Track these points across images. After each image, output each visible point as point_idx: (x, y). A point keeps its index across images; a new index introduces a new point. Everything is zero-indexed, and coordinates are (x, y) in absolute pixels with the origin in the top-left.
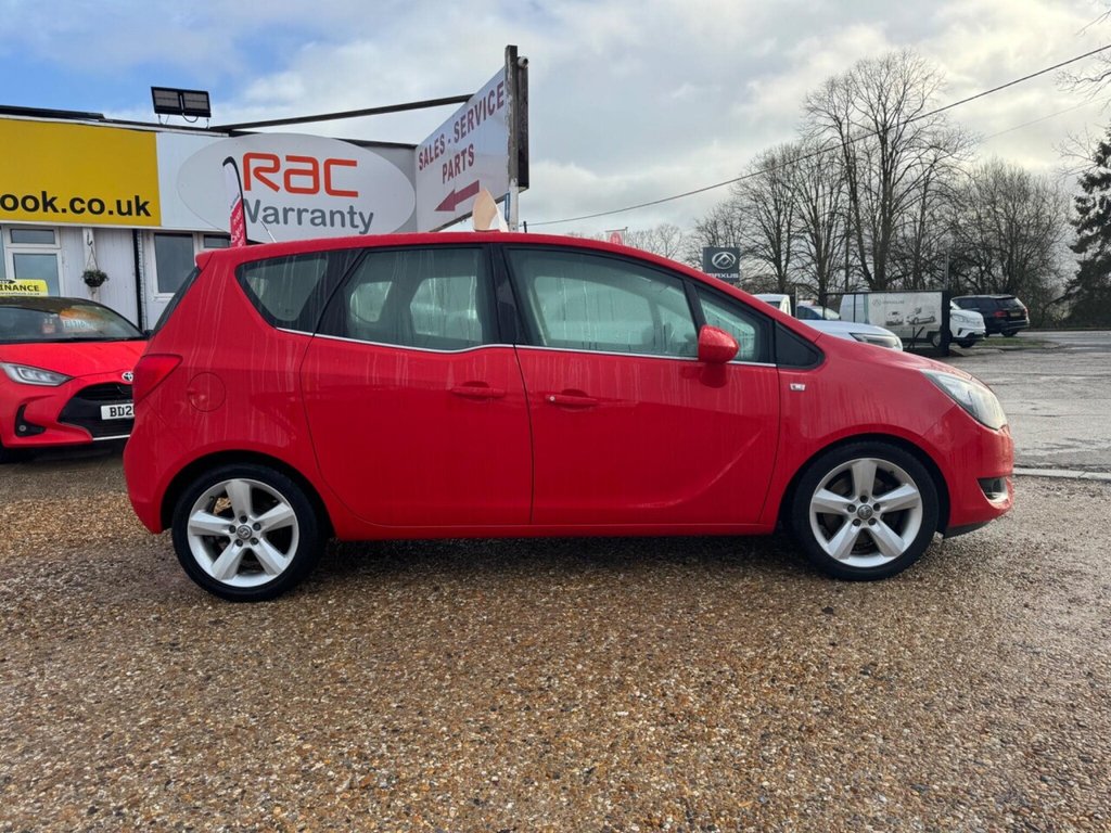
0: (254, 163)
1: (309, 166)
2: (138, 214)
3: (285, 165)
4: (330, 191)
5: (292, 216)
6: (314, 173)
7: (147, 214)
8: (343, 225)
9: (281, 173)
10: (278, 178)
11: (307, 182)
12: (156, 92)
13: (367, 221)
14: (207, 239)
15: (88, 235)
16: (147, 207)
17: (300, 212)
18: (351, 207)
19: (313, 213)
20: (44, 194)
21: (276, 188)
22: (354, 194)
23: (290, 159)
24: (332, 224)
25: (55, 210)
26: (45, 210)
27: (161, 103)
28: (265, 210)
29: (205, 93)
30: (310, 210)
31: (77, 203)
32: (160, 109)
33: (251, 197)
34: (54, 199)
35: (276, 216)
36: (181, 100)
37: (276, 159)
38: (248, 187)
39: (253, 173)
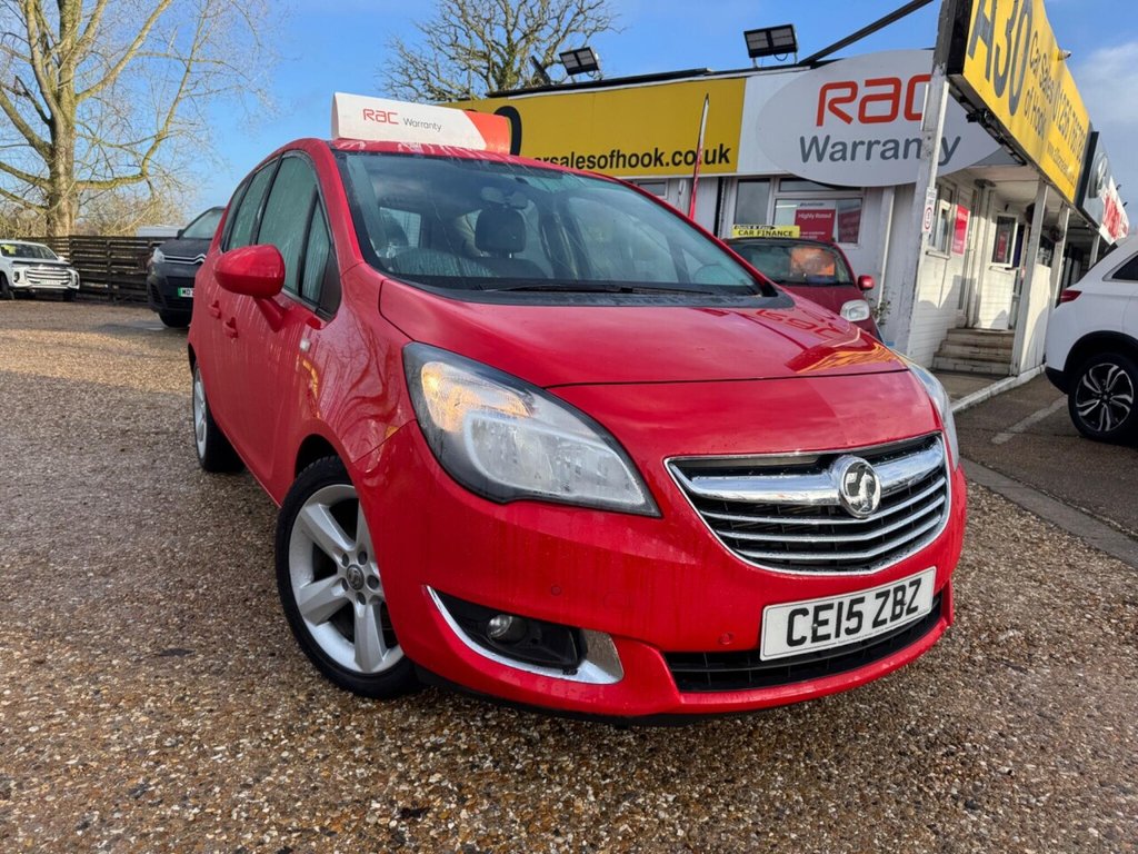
0: (831, 95)
1: (889, 89)
2: (720, 162)
3: (863, 92)
5: (862, 150)
6: (895, 97)
7: (727, 161)
10: (851, 109)
11: (884, 108)
12: (749, 36)
13: (950, 147)
14: (783, 183)
15: (683, 186)
16: (728, 154)
17: (871, 144)
19: (884, 145)
20: (656, 150)
21: (848, 119)
23: (869, 83)
24: (905, 156)
25: (662, 164)
26: (655, 165)
27: (753, 47)
28: (833, 147)
29: (790, 27)
30: (882, 142)
31: (677, 156)
32: (754, 54)
33: (821, 133)
34: (662, 154)
35: (844, 152)
36: (770, 39)
37: (853, 86)
38: (820, 122)
39: (827, 106)
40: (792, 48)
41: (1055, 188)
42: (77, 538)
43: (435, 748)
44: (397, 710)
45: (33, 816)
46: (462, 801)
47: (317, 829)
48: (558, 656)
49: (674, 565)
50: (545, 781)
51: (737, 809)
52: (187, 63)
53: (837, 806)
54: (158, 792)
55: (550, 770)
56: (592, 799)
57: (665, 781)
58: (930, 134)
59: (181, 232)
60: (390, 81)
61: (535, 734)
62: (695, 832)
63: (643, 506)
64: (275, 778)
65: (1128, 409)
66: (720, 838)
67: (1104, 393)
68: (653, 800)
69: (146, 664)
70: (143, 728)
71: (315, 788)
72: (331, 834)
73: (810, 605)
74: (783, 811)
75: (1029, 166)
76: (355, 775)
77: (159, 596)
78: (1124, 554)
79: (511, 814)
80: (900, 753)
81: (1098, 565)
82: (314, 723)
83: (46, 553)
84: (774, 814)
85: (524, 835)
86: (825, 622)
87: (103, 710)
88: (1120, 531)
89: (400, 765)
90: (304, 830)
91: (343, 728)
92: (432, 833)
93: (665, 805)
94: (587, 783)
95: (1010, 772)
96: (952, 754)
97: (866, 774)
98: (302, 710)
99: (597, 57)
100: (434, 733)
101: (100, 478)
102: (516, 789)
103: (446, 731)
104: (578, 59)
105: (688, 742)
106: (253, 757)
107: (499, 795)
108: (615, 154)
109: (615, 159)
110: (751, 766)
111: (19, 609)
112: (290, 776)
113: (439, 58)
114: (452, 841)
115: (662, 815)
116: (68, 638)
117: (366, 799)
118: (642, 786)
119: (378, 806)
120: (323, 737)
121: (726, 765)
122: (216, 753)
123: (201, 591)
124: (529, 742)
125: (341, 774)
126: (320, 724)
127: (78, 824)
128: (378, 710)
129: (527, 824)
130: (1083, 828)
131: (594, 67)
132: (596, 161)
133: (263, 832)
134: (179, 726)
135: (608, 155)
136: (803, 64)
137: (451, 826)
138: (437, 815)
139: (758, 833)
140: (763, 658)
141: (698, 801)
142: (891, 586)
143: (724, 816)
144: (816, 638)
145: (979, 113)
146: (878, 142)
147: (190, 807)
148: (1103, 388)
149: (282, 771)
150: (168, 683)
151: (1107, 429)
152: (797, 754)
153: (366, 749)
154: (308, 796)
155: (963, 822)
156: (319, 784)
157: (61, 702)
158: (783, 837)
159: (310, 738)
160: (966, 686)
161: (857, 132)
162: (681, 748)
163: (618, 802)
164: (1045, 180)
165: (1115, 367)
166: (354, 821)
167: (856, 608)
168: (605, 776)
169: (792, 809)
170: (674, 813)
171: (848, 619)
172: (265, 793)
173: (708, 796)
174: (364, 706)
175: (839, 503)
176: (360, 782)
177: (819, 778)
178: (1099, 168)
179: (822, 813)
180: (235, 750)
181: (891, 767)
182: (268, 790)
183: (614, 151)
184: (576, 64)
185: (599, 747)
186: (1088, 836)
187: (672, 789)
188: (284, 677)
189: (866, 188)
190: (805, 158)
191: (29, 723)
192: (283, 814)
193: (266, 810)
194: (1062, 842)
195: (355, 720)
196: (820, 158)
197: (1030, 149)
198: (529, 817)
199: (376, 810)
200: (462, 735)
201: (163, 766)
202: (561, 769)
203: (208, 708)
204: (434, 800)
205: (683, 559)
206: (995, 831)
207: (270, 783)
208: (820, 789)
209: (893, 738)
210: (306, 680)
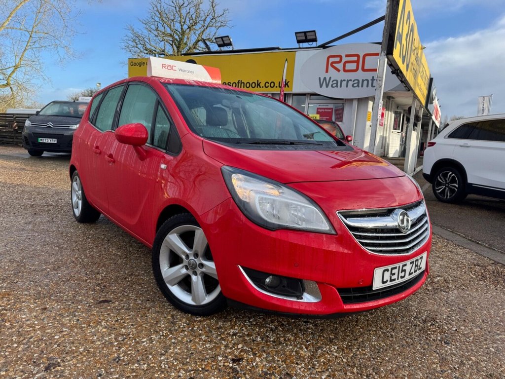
0: (331, 60)
1: (355, 59)
2: (285, 87)
3: (345, 59)
4: (364, 70)
5: (344, 83)
6: (357, 62)
7: (288, 87)
8: (367, 86)
9: (342, 64)
10: (340, 66)
11: (353, 66)
12: (297, 34)
14: (312, 96)
16: (288, 84)
17: (348, 81)
18: (373, 77)
19: (353, 81)
20: (258, 81)
21: (338, 70)
22: (375, 70)
23: (347, 56)
24: (362, 86)
25: (260, 87)
26: (257, 87)
27: (299, 39)
28: (332, 82)
29: (314, 31)
30: (353, 80)
31: (267, 84)
32: (299, 42)
33: (327, 76)
34: (260, 83)
35: (337, 84)
36: (306, 36)
37: (340, 57)
38: (327, 71)
39: (330, 64)
40: (315, 40)
41: (419, 100)
42: (33, 254)
43: (235, 334)
44: (212, 320)
45: (75, 373)
46: (254, 354)
47: (200, 369)
48: (294, 292)
49: (343, 253)
50: (284, 344)
51: (362, 350)
52: (30, 33)
53: (399, 346)
54: (125, 360)
55: (285, 340)
56: (306, 350)
57: (331, 341)
58: (380, 79)
59: (38, 113)
60: (127, 45)
61: (273, 327)
62: (350, 360)
63: (329, 230)
64: (174, 350)
65: (456, 190)
66: (360, 361)
67: (447, 183)
68: (330, 349)
69: (94, 307)
70: (106, 334)
71: (192, 353)
72: (207, 371)
73: (389, 267)
74: (380, 350)
75: (410, 92)
76: (206, 347)
77: (85, 278)
78: (469, 247)
79: (276, 358)
80: (414, 325)
81: (460, 251)
82: (179, 327)
83: (22, 261)
84: (377, 350)
85: (285, 365)
86: (394, 274)
87: (84, 327)
88: (464, 237)
89: (223, 342)
90: (195, 370)
91: (193, 329)
92: (248, 367)
93: (335, 351)
94: (301, 344)
95: (456, 330)
96: (434, 325)
97: (405, 334)
98: (172, 323)
99: (231, 40)
100: (232, 328)
101: (30, 227)
102: (274, 348)
103: (236, 327)
104: (223, 41)
105: (334, 326)
106: (160, 343)
107: (268, 351)
108: (240, 82)
109: (240, 84)
110: (361, 334)
111: (22, 286)
112: (179, 349)
113: (150, 36)
114: (257, 370)
115: (335, 354)
116: (52, 298)
117: (215, 356)
118: (323, 344)
119: (221, 358)
120: (186, 333)
121: (352, 334)
122: (143, 342)
123: (103, 275)
124: (272, 330)
125: (201, 347)
126: (182, 328)
127: (97, 375)
128: (204, 321)
129: (285, 361)
130: (488, 348)
131: (230, 44)
132: (231, 84)
133: (178, 372)
134: (121, 332)
135: (237, 82)
136: (319, 47)
137: (254, 364)
138: (247, 360)
139: (373, 358)
140: (374, 289)
141: (346, 348)
142: (414, 259)
143: (358, 353)
144: (391, 280)
145: (395, 70)
146: (351, 80)
147: (142, 365)
148: (446, 181)
149: (175, 347)
150: (108, 314)
151: (448, 197)
152: (377, 328)
153: (206, 336)
154: (190, 357)
155: (446, 349)
156: (193, 352)
157: (63, 325)
158: (383, 359)
159: (181, 334)
160: (429, 299)
161: (342, 76)
162: (332, 328)
163: (317, 351)
164: (415, 97)
165: (451, 173)
166: (214, 365)
167: (404, 268)
168: (307, 341)
169: (383, 349)
170: (339, 353)
171: (402, 272)
172: (172, 357)
173: (349, 346)
174: (198, 319)
175: (398, 227)
176: (210, 349)
177: (388, 336)
178: (434, 92)
179: (394, 350)
180: (151, 340)
181: (413, 331)
182: (172, 355)
183: (239, 81)
184: (222, 43)
185: (301, 330)
186: (491, 351)
187: (335, 344)
188: (158, 309)
189: (346, 99)
190: (321, 86)
191: (53, 335)
192: (183, 364)
193: (176, 363)
194: (482, 354)
195: (197, 325)
196: (327, 86)
197: (412, 85)
198: (284, 359)
199: (221, 360)
200: (244, 328)
201: (123, 349)
202: (289, 339)
203: (131, 324)
204: (243, 355)
205: (346, 251)
206: (458, 352)
207: (172, 353)
208: (390, 340)
209: (410, 320)
210: (168, 310)
